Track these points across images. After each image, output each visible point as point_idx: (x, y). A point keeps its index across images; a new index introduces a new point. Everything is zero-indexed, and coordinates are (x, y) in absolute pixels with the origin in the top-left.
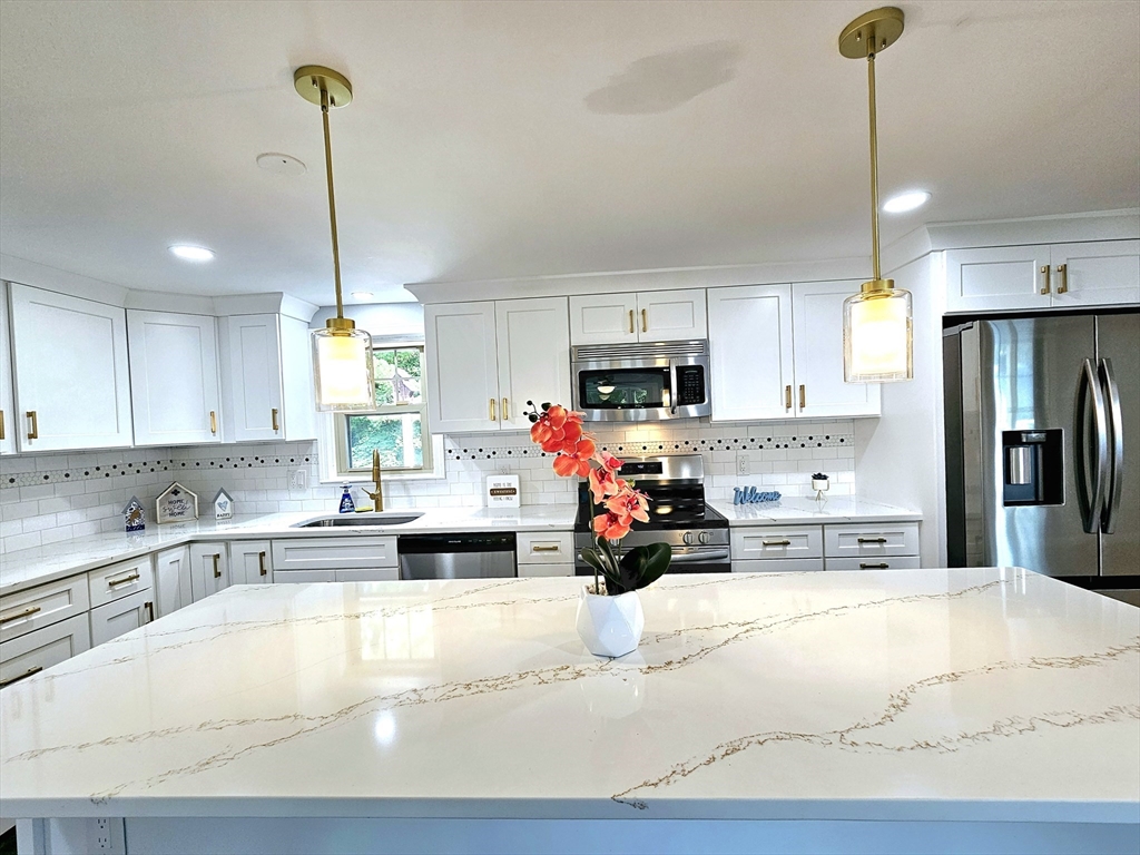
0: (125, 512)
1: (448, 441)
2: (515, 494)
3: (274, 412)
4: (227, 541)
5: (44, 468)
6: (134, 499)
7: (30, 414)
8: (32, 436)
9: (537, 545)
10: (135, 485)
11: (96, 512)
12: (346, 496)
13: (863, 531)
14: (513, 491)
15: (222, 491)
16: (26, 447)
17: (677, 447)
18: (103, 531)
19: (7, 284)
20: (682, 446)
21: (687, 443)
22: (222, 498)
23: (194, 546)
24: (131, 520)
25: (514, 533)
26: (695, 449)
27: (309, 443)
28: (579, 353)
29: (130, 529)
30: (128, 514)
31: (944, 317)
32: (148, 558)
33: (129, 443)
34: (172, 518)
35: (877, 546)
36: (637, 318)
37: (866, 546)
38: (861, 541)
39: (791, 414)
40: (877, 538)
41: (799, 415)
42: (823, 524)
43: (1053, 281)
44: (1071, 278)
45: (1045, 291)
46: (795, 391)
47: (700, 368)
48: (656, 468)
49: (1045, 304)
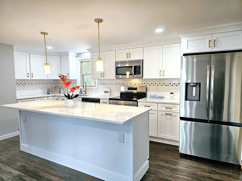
0: (47, 90)
1: (98, 81)
2: (108, 93)
3: (68, 74)
4: (59, 96)
5: (36, 82)
6: (48, 88)
7: (32, 74)
8: (32, 77)
9: (103, 102)
10: (49, 86)
11: (43, 90)
12: (81, 91)
13: (167, 106)
14: (108, 92)
15: (62, 88)
16: (32, 79)
17: (142, 84)
18: (44, 93)
19: (30, 54)
20: (143, 84)
21: (144, 84)
22: (62, 90)
23: (55, 97)
24: (48, 92)
25: (100, 99)
26: (146, 85)
27: (76, 80)
28: (117, 63)
29: (48, 93)
30: (47, 91)
31: (183, 54)
32: (47, 97)
33: (47, 79)
34: (55, 93)
35: (170, 109)
36: (128, 55)
37: (167, 109)
38: (166, 108)
39: (161, 77)
40: (170, 108)
41: (163, 78)
42: (158, 103)
43: (212, 44)
44: (218, 43)
45: (210, 47)
46: (162, 72)
47: (140, 66)
48: (136, 89)
49: (210, 50)
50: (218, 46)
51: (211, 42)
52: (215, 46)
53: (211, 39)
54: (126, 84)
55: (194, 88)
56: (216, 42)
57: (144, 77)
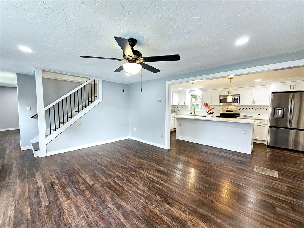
3: (185, 102)
12: (191, 113)
15: (179, 111)
17: (237, 109)
26: (239, 109)
27: (188, 106)
28: (220, 96)
31: (272, 92)
35: (260, 123)
36: (230, 92)
37: (258, 123)
39: (252, 105)
43: (292, 87)
44: (296, 87)
45: (290, 88)
46: (254, 102)
47: (238, 98)
48: (232, 111)
49: (290, 90)
50: (296, 88)
51: (291, 86)
52: (294, 88)
53: (291, 85)
54: (224, 109)
55: (280, 111)
56: (295, 86)
57: (240, 105)
